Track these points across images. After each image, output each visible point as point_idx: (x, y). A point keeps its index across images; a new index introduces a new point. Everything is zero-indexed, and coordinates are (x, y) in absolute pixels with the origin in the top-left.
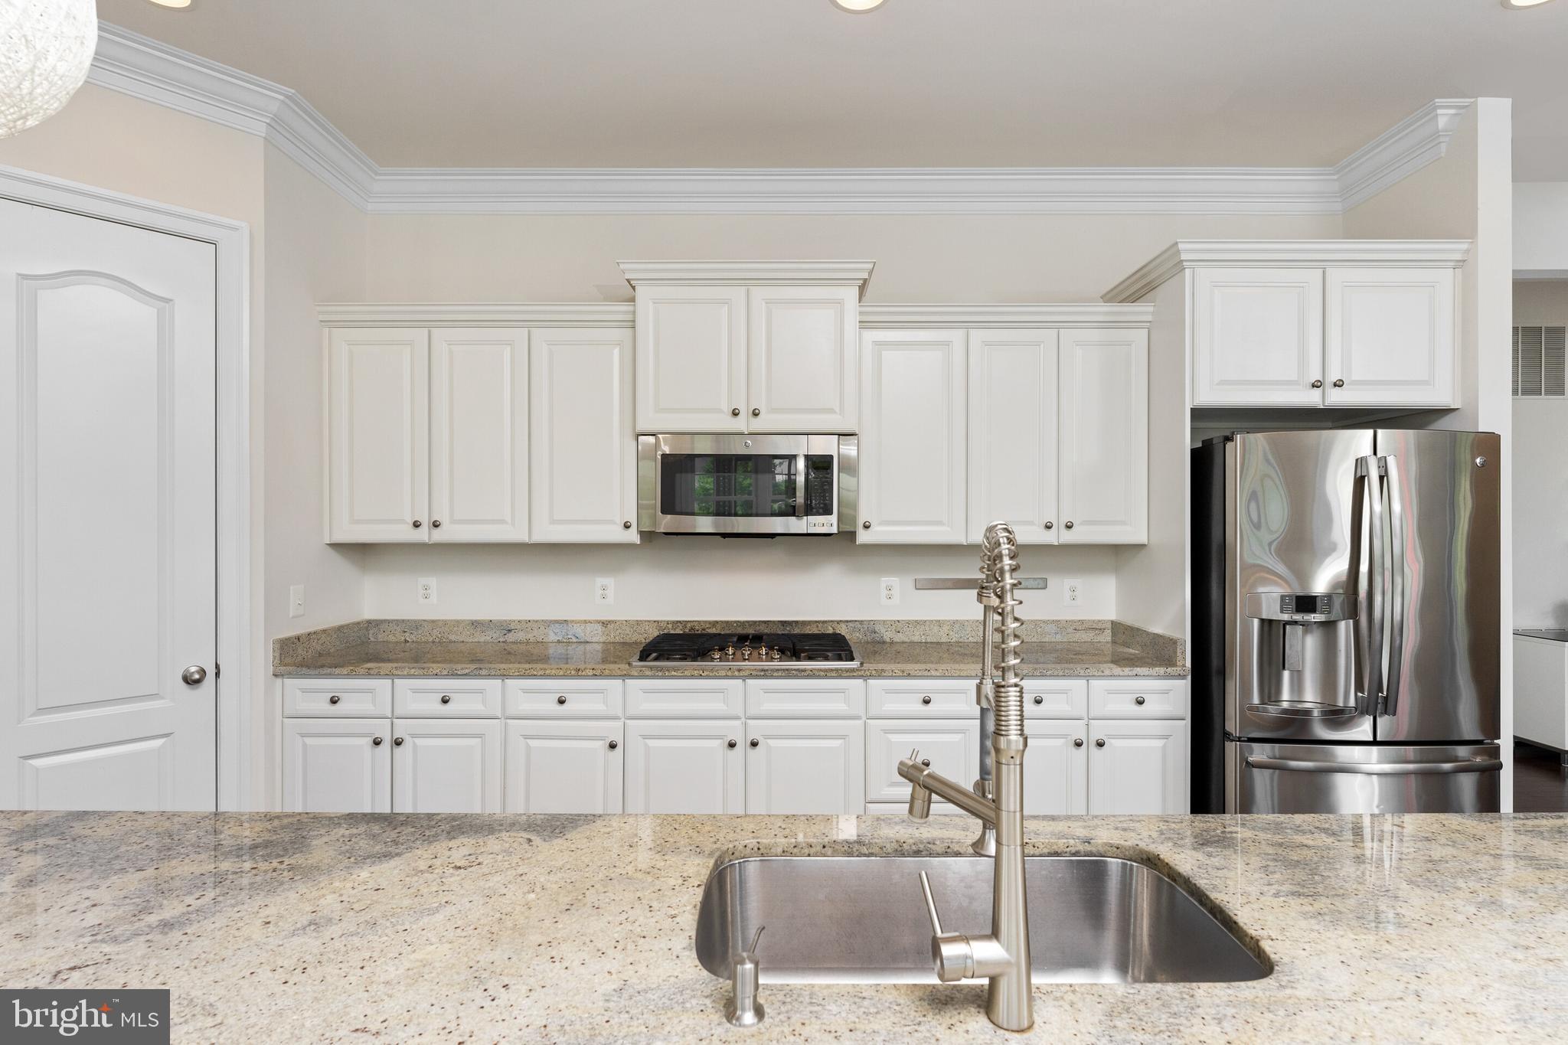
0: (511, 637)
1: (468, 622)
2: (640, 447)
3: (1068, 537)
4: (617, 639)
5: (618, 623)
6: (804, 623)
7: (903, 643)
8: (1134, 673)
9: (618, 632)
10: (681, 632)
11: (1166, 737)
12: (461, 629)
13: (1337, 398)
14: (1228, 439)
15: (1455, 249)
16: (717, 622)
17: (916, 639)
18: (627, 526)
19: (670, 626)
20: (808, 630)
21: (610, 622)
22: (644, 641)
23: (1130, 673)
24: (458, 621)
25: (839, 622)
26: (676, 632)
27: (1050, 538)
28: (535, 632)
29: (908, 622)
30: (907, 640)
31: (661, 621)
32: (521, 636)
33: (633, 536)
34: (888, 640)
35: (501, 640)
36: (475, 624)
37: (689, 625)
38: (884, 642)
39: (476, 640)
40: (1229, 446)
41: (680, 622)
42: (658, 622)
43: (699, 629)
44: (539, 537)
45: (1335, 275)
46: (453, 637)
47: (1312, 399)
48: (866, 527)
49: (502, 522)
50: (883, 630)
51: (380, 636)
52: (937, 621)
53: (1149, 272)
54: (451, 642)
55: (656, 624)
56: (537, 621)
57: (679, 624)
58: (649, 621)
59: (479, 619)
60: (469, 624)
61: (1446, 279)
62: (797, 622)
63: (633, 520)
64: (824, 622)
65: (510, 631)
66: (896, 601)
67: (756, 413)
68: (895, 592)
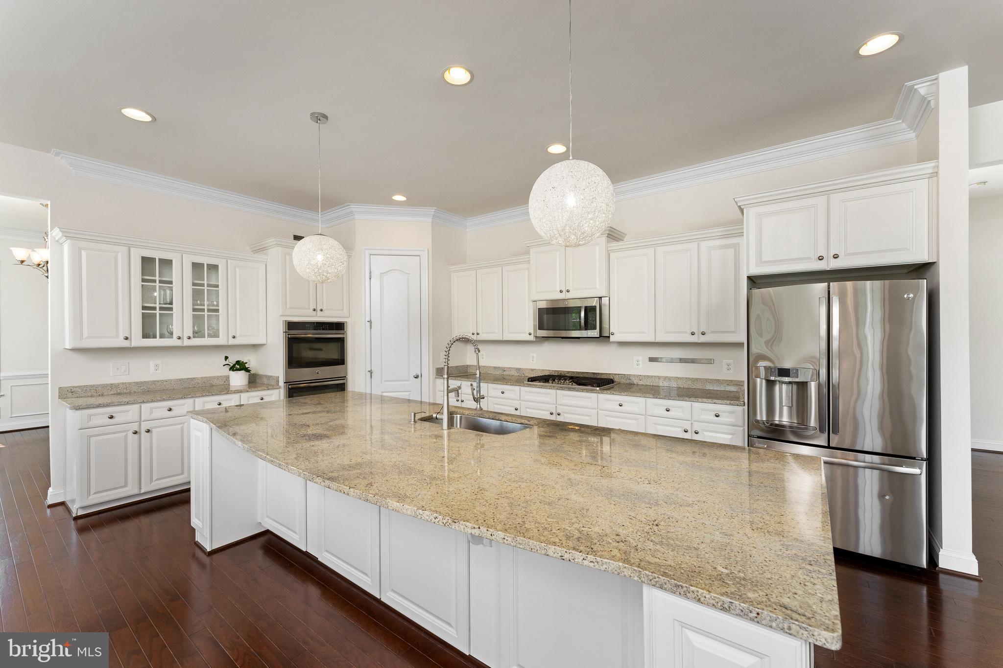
0: (505, 373)
1: (492, 367)
2: (533, 306)
3: (703, 339)
5: (537, 370)
6: (601, 374)
7: (642, 385)
8: (714, 402)
11: (733, 434)
12: (491, 369)
17: (648, 384)
18: (530, 334)
20: (603, 377)
21: (534, 369)
23: (712, 402)
25: (615, 374)
27: (694, 339)
29: (645, 376)
30: (643, 384)
33: (533, 338)
34: (636, 383)
36: (495, 368)
38: (634, 384)
44: (505, 339)
45: (835, 198)
46: (489, 372)
48: (614, 334)
49: (495, 333)
50: (634, 379)
51: (471, 370)
52: (657, 376)
62: (599, 373)
63: (532, 332)
66: (641, 366)
67: (568, 291)
68: (640, 363)
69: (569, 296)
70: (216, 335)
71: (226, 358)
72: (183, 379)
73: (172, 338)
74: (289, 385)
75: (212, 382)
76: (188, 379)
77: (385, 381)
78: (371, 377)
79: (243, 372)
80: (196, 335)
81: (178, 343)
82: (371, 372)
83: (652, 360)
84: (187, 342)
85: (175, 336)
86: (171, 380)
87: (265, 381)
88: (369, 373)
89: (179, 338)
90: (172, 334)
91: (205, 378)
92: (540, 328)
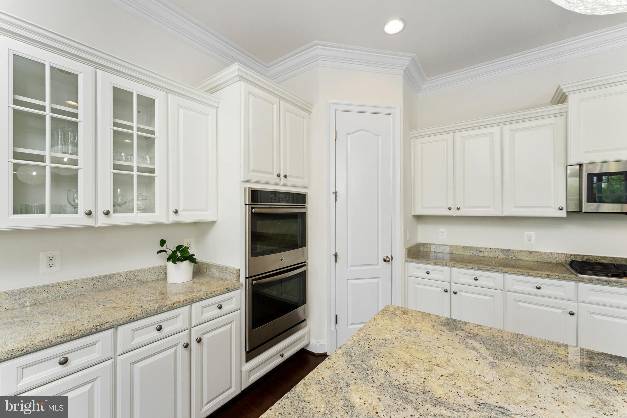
0: (481, 254)
1: (461, 247)
2: (568, 172)
4: (539, 260)
5: (539, 253)
9: (539, 257)
10: (580, 260)
12: (458, 249)
18: (561, 209)
19: (573, 257)
22: (556, 262)
24: (457, 246)
26: (577, 260)
28: (494, 253)
31: (567, 254)
32: (486, 254)
33: (563, 214)
35: (477, 255)
36: (465, 248)
37: (586, 258)
39: (465, 254)
41: (579, 255)
42: (565, 254)
44: (506, 214)
49: (489, 207)
51: (425, 249)
55: (563, 255)
56: (494, 249)
57: (579, 256)
58: (559, 253)
59: (466, 246)
60: (462, 247)
63: (564, 206)
65: (481, 252)
70: (149, 209)
71: (163, 242)
72: (96, 278)
73: (77, 212)
74: (253, 280)
75: (141, 278)
76: (104, 276)
77: (352, 266)
78: (336, 261)
79: (186, 262)
80: (119, 209)
81: (88, 222)
82: (336, 255)
84: (101, 221)
85: (82, 209)
86: (76, 282)
87: (216, 274)
88: (334, 257)
89: (89, 214)
90: (76, 207)
91: (130, 272)
92: (589, 201)
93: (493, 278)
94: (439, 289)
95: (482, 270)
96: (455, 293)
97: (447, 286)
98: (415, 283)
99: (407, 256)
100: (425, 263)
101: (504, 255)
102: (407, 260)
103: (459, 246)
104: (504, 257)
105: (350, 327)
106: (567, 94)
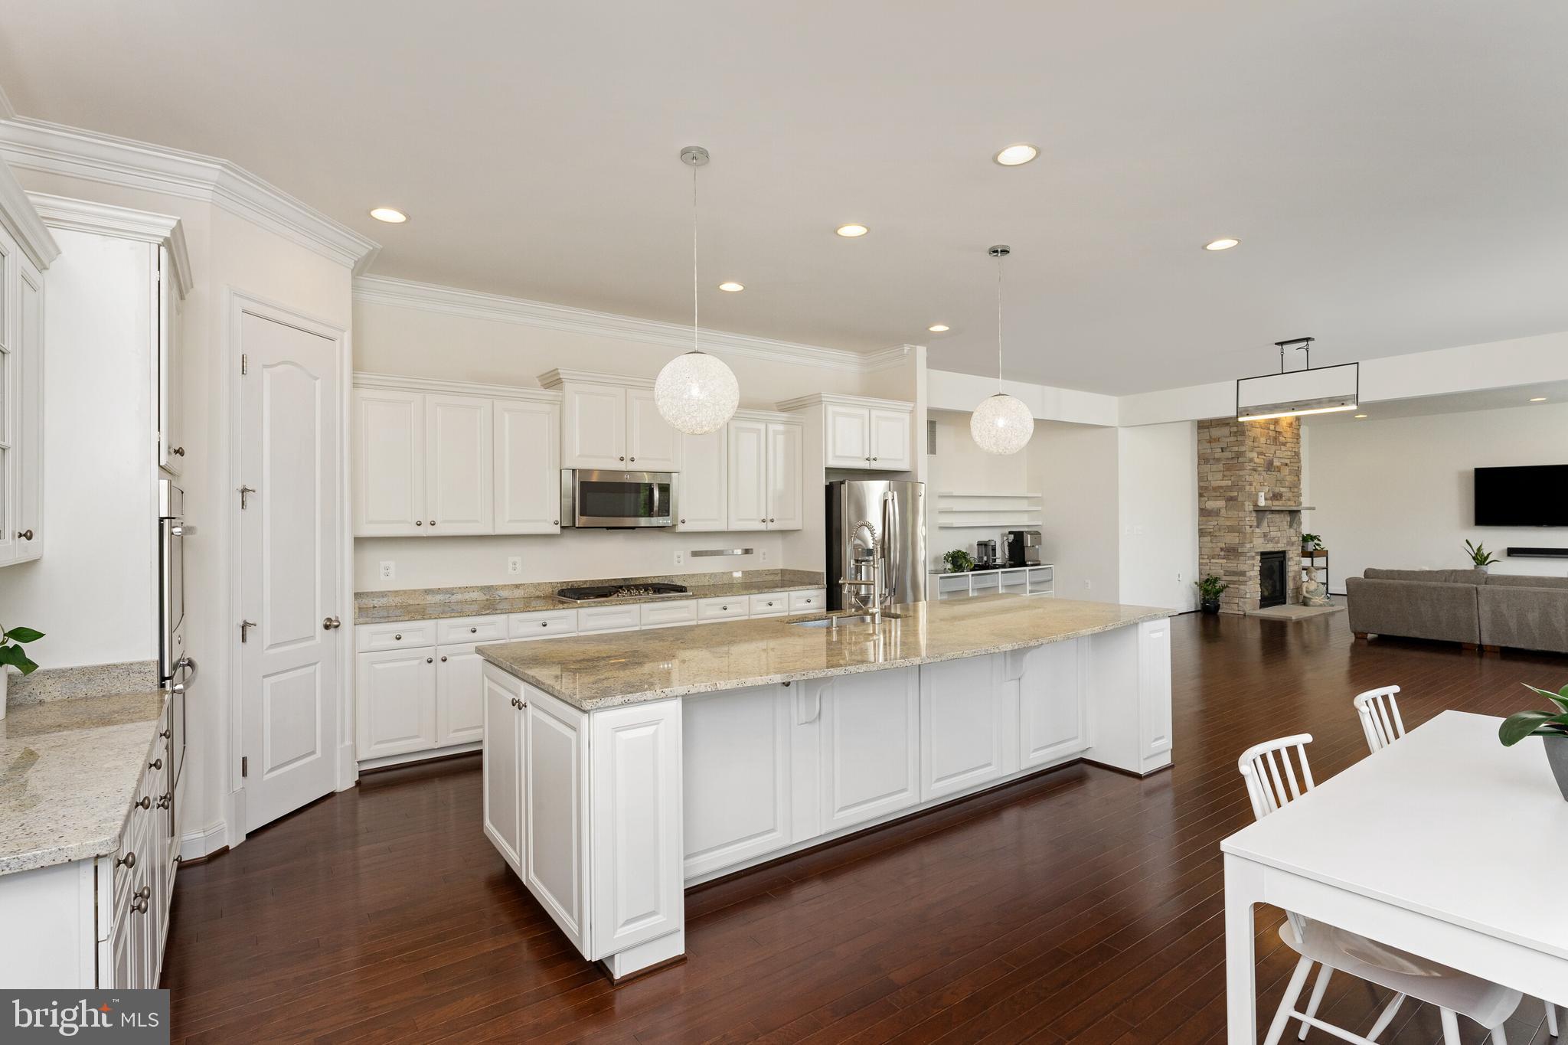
2: (562, 479)
3: (771, 526)
4: (524, 595)
5: (526, 585)
6: (636, 579)
8: (807, 588)
9: (525, 591)
12: (417, 596)
13: (875, 466)
14: (842, 483)
15: (910, 406)
16: (587, 581)
18: (551, 524)
21: (520, 585)
23: (805, 589)
25: (654, 577)
27: (762, 527)
28: (471, 594)
32: (461, 597)
33: (556, 529)
35: (447, 601)
39: (428, 602)
40: (842, 486)
43: (576, 585)
45: (874, 413)
46: (411, 602)
47: (865, 465)
48: (683, 522)
49: (477, 521)
50: (677, 581)
53: (805, 400)
54: (410, 605)
56: (472, 587)
58: (547, 583)
59: (432, 588)
60: (424, 592)
61: (907, 417)
62: (631, 578)
63: (556, 521)
64: (647, 578)
66: (682, 563)
67: (632, 460)
68: (682, 559)
69: (631, 467)
77: (271, 646)
78: (244, 639)
82: (244, 627)
83: (695, 554)
88: (241, 632)
92: (582, 514)
93: (492, 624)
94: (416, 662)
95: (482, 615)
96: (444, 660)
97: (429, 653)
98: (373, 663)
99: (357, 615)
100: (393, 621)
101: (485, 594)
102: (357, 622)
103: (419, 590)
104: (485, 598)
105: (266, 777)
106: (563, 380)
